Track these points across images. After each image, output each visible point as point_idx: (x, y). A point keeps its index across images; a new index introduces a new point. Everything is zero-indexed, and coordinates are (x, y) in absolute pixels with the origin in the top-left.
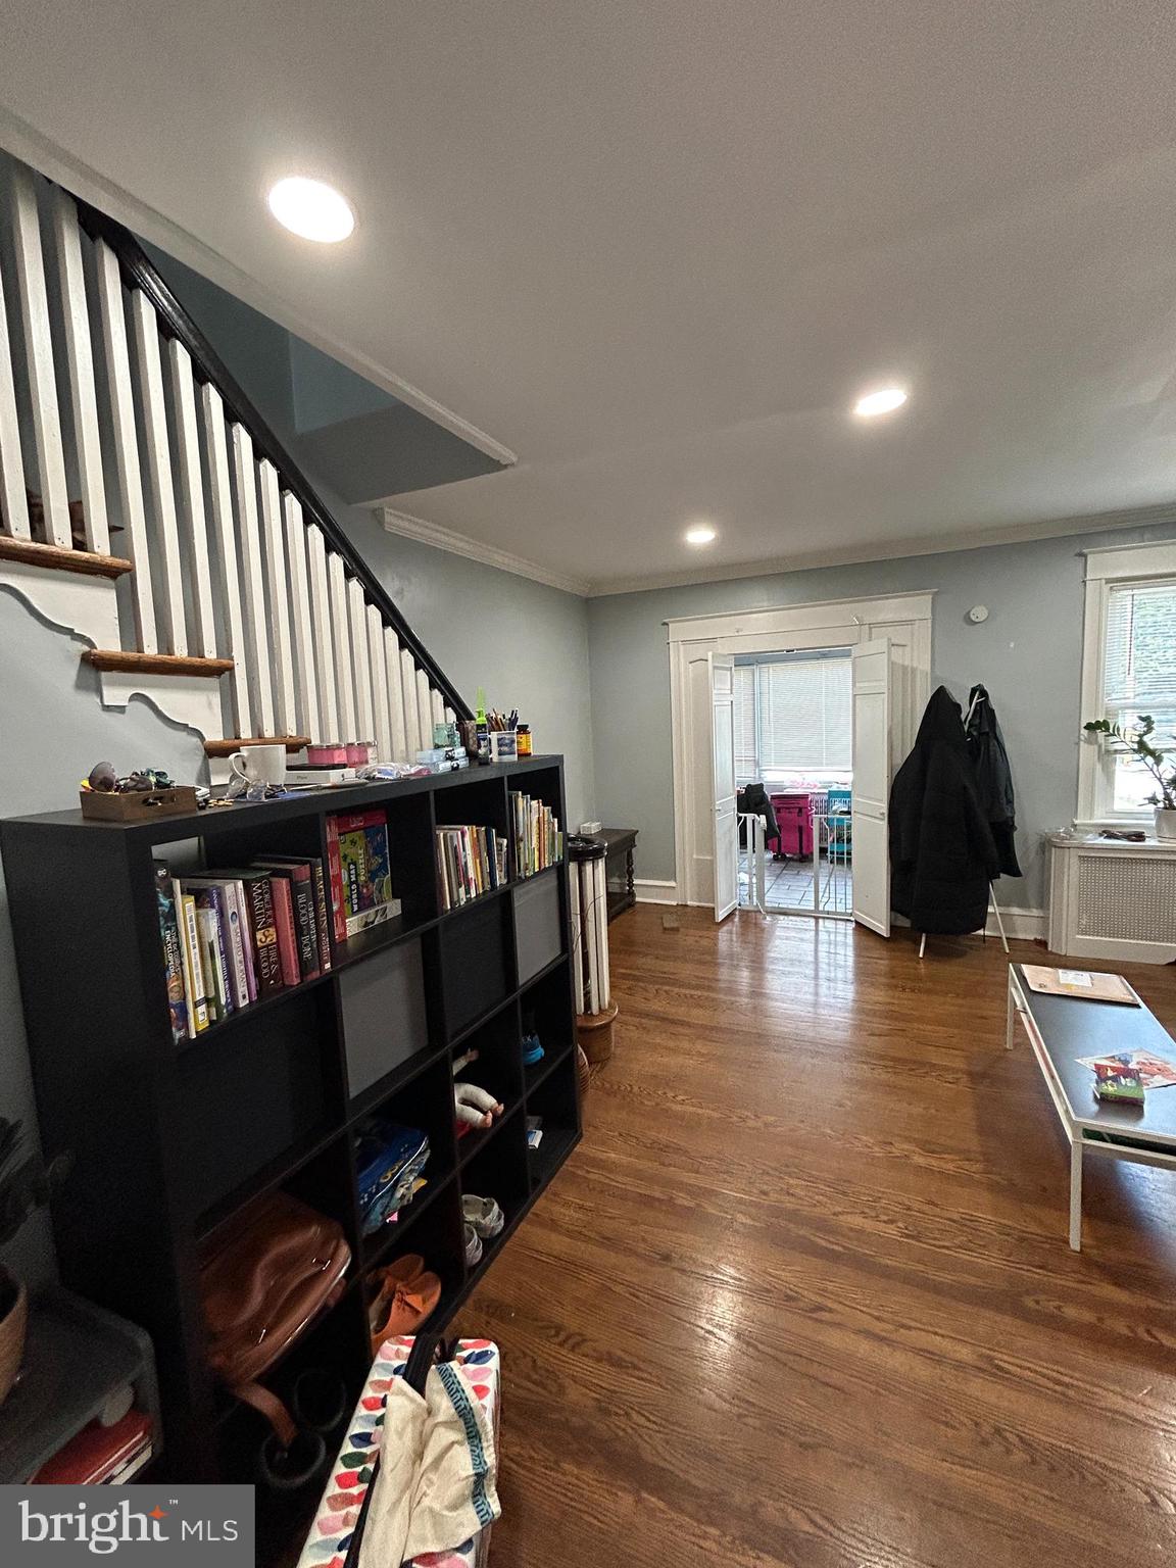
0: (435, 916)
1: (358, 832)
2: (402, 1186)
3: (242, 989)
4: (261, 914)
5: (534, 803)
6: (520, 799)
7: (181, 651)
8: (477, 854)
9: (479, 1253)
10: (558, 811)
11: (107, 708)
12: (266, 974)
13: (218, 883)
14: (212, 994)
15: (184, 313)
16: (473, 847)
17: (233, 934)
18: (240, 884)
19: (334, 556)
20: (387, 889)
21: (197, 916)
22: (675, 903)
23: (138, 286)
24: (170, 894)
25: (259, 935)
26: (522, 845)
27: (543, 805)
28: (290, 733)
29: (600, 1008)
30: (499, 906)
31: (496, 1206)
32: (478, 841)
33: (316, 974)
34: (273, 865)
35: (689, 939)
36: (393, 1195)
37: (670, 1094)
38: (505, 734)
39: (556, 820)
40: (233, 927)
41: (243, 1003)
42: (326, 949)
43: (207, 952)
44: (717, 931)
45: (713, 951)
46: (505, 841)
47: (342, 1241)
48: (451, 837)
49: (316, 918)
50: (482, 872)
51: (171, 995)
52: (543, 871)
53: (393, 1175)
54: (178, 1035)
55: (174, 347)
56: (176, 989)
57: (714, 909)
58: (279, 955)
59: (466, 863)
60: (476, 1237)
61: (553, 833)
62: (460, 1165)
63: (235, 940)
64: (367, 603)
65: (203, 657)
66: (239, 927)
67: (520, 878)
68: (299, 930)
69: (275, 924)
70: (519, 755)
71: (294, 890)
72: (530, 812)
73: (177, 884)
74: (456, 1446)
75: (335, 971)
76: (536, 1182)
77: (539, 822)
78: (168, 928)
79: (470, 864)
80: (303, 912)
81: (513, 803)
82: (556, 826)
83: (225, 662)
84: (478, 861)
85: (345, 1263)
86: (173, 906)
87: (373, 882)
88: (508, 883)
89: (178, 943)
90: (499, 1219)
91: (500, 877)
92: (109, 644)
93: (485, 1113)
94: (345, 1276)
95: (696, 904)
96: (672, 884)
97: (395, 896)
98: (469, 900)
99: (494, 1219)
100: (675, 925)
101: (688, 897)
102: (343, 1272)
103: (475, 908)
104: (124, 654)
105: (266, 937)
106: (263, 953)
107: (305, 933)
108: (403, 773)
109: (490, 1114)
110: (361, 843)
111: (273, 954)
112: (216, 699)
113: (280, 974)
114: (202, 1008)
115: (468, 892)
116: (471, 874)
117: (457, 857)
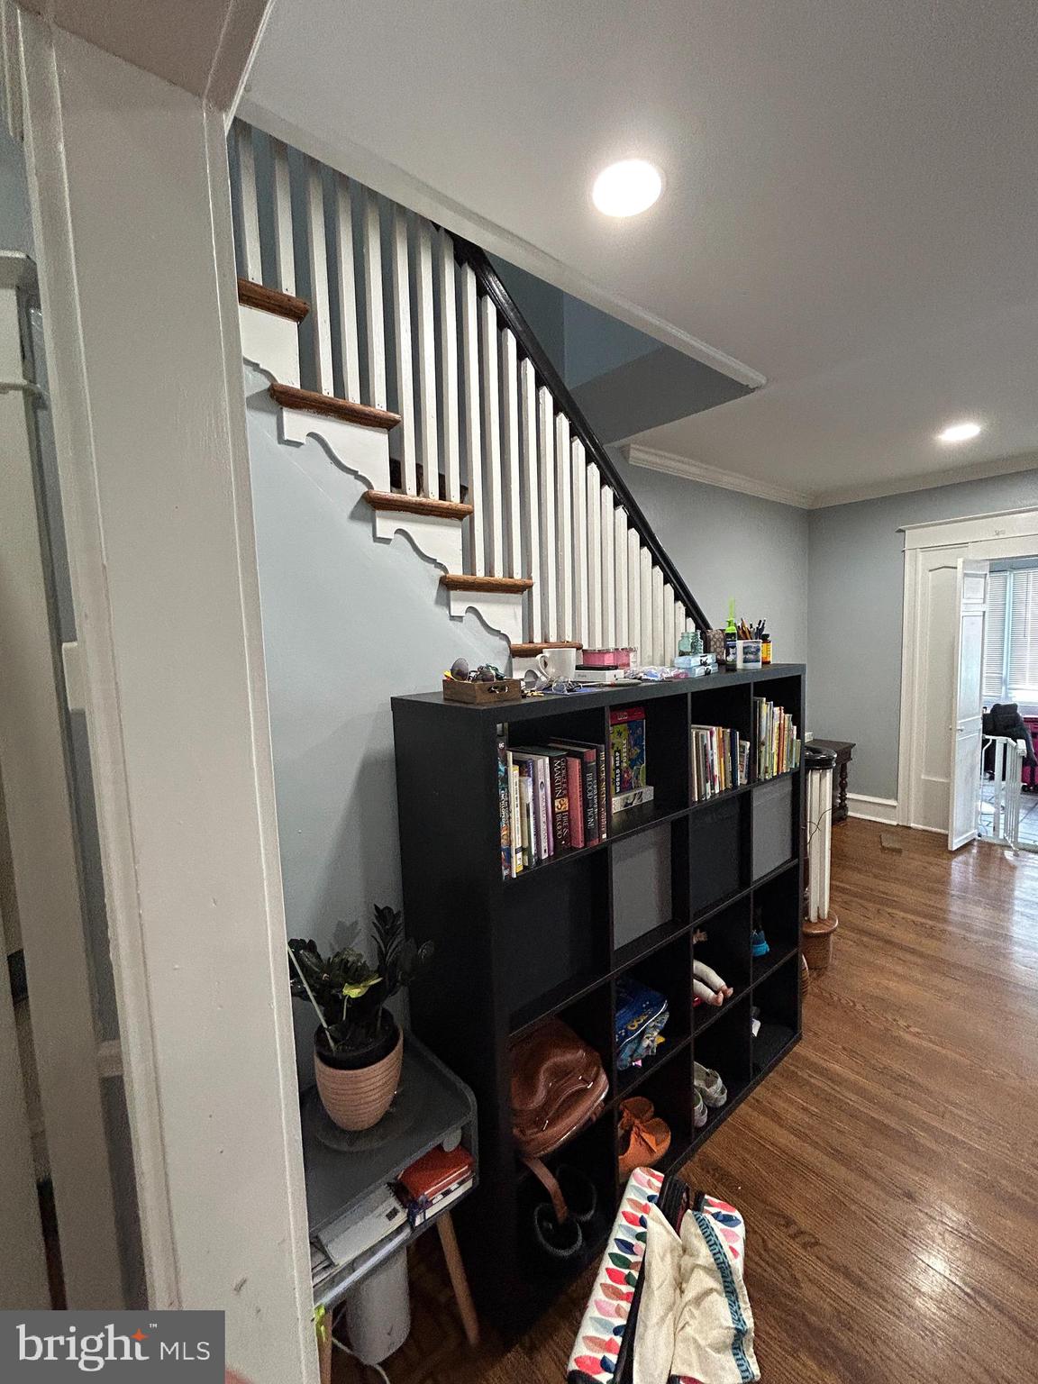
0: (686, 806)
1: (624, 725)
2: (648, 1038)
3: (544, 845)
4: (559, 786)
5: (777, 710)
6: (764, 706)
7: (499, 574)
8: (722, 754)
9: (705, 1118)
10: (797, 720)
11: (452, 618)
12: (559, 835)
13: (533, 757)
14: (526, 845)
15: (515, 307)
16: (719, 747)
17: (541, 799)
18: (547, 759)
19: (606, 488)
20: (642, 777)
21: (520, 781)
22: (895, 823)
23: (486, 293)
24: (505, 763)
25: (557, 803)
26: (763, 749)
27: (785, 713)
28: (567, 639)
29: (819, 917)
30: (739, 804)
31: (720, 1081)
32: (723, 741)
33: (596, 842)
34: (568, 747)
35: (913, 862)
36: (640, 1043)
37: (902, 1023)
38: (751, 643)
39: (795, 727)
40: (541, 793)
41: (544, 856)
42: (604, 822)
43: (525, 812)
44: (950, 859)
45: (944, 880)
46: (748, 743)
47: (602, 1070)
48: (702, 736)
49: (599, 794)
50: (725, 771)
51: (502, 841)
52: (780, 776)
53: (640, 1026)
54: (505, 873)
55: (506, 335)
56: (505, 837)
57: (947, 836)
58: (569, 821)
59: (712, 760)
60: (701, 1102)
61: (792, 740)
62: (694, 1034)
63: (542, 804)
64: (629, 527)
65: (512, 578)
66: (545, 793)
67: (759, 780)
68: (586, 804)
69: (567, 795)
70: (763, 663)
71: (584, 769)
72: (771, 717)
73: (510, 755)
74: (715, 1293)
75: (611, 842)
76: (757, 1069)
77: (779, 728)
78: (503, 789)
79: (716, 763)
80: (590, 788)
81: (757, 708)
82: (795, 733)
83: (527, 581)
84: (722, 760)
85: (604, 1091)
86: (506, 772)
87: (632, 768)
88: (748, 783)
89: (508, 801)
90: (722, 1093)
91: (741, 778)
92: (456, 571)
93: (717, 993)
94: (605, 1100)
95: (921, 827)
96: (892, 802)
97: (648, 783)
98: (713, 795)
99: (717, 1090)
100: (897, 846)
101: (912, 818)
102: (603, 1096)
103: (718, 804)
104: (465, 577)
105: (562, 805)
106: (559, 817)
107: (590, 806)
108: (665, 676)
109: (721, 995)
110: (625, 734)
111: (565, 819)
112: (519, 611)
113: (569, 838)
114: (520, 855)
115: (713, 787)
116: (716, 772)
117: (706, 755)
